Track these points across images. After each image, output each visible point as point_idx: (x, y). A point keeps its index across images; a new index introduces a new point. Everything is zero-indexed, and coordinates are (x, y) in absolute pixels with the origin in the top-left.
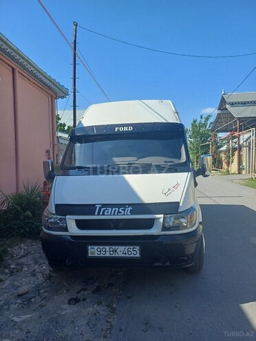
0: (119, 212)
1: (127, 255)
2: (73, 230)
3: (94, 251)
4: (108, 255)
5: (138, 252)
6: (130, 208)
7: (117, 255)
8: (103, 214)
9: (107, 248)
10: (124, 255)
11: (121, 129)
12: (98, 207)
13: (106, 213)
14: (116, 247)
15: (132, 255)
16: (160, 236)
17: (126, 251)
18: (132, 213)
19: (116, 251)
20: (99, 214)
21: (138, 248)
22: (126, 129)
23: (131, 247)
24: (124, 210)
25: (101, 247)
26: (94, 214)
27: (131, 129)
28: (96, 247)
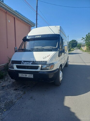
0: (28, 64)
1: (30, 77)
2: (15, 68)
3: (20, 75)
4: (24, 76)
7: (27, 77)
8: (23, 64)
9: (24, 74)
10: (29, 77)
11: (37, 37)
12: (22, 62)
13: (24, 64)
14: (27, 74)
15: (31, 77)
16: (40, 72)
17: (29, 76)
18: (32, 64)
20: (22, 64)
21: (33, 75)
22: (39, 37)
23: (31, 75)
24: (30, 63)
25: (22, 74)
26: (21, 64)
27: (40, 36)
28: (21, 74)
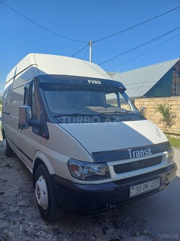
0: (145, 154)
1: (153, 188)
2: (115, 176)
3: (134, 192)
4: (142, 191)
5: (159, 182)
6: (150, 149)
7: (148, 190)
8: (136, 157)
9: (142, 185)
10: (152, 188)
11: (93, 82)
12: (129, 150)
14: (147, 183)
15: (156, 187)
17: (153, 184)
19: (147, 186)
20: (132, 157)
21: (159, 180)
22: (96, 82)
23: (156, 180)
25: (138, 186)
26: (129, 158)
27: (99, 83)
28: (135, 187)
